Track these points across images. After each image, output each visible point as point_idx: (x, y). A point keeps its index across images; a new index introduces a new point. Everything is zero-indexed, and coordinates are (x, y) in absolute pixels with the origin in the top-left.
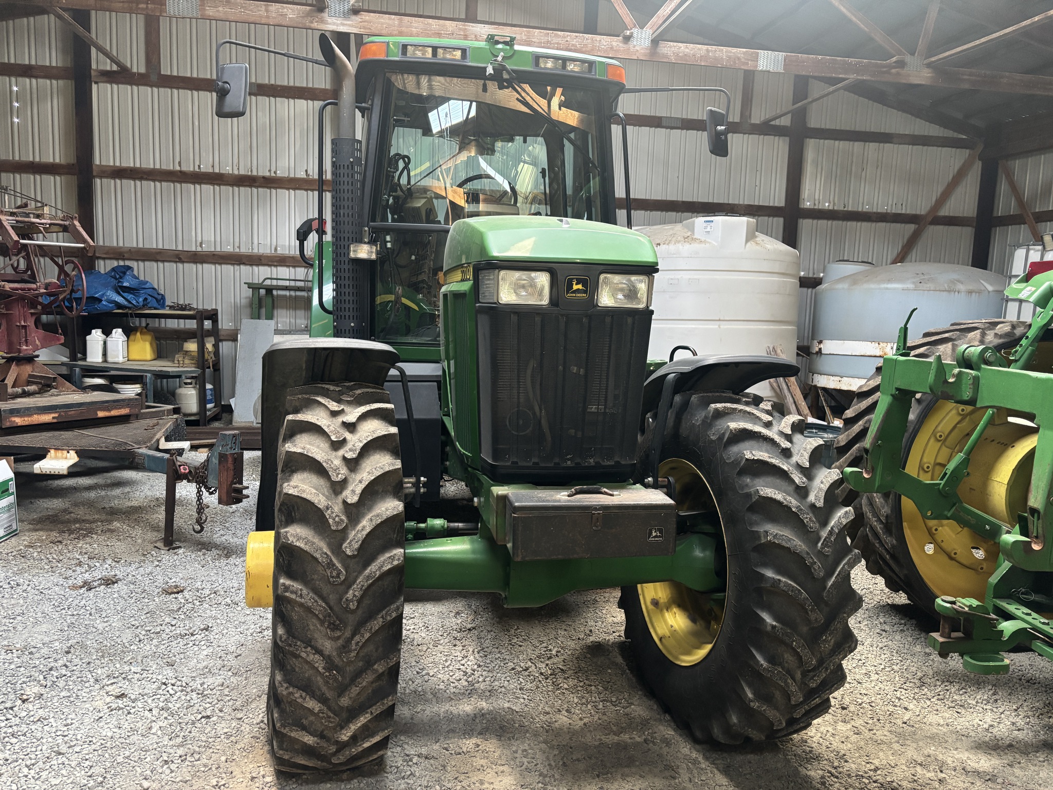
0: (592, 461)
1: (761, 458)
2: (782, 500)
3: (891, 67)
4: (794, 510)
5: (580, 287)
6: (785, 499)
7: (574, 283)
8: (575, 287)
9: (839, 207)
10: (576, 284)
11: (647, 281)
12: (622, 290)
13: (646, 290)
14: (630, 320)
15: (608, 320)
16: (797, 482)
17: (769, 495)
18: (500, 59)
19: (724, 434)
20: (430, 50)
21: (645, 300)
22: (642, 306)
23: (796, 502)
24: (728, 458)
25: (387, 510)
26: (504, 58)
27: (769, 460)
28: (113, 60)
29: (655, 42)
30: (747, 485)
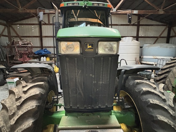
0: (98, 107)
1: (156, 103)
2: (167, 122)
3: (156, 11)
4: (172, 126)
5: (90, 47)
6: (168, 122)
7: (88, 45)
8: (89, 47)
9: (145, 36)
10: (89, 46)
11: (117, 44)
12: (107, 47)
13: (116, 47)
14: (110, 58)
15: (102, 59)
16: (171, 114)
17: (162, 120)
18: (85, 4)
19: (141, 91)
20: (72, 4)
21: (116, 51)
22: (115, 53)
23: (173, 123)
24: (143, 100)
25: (25, 126)
26: (86, 4)
27: (160, 104)
28: (44, 22)
29: (117, 10)
30: (151, 112)
